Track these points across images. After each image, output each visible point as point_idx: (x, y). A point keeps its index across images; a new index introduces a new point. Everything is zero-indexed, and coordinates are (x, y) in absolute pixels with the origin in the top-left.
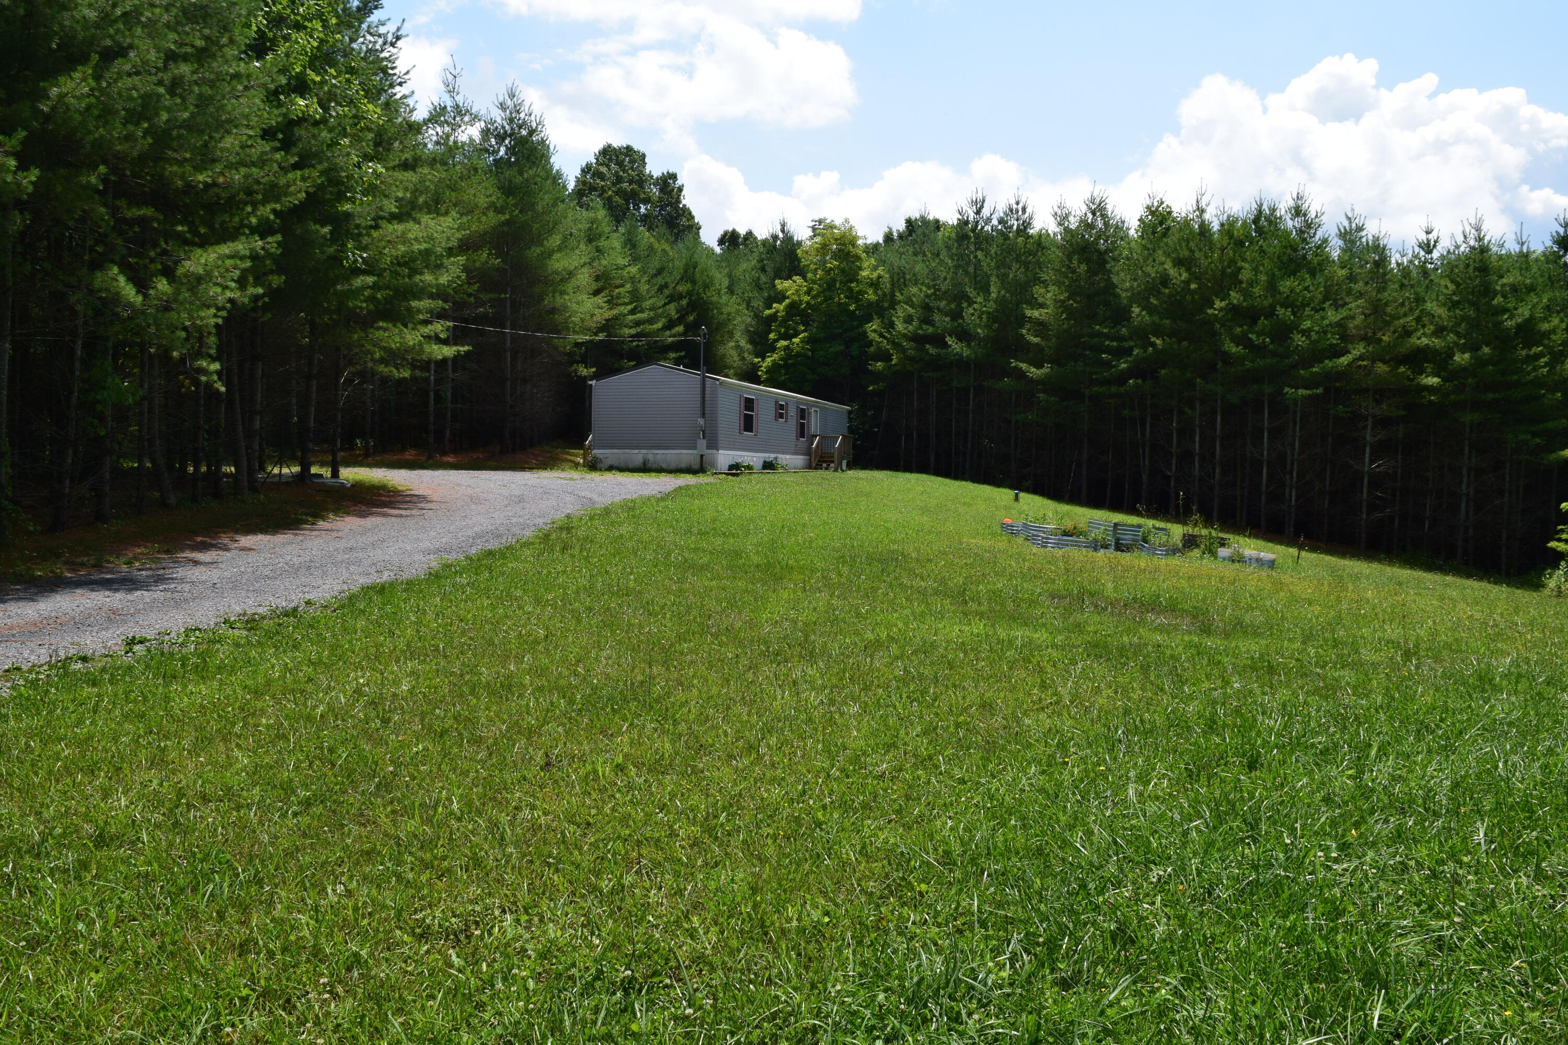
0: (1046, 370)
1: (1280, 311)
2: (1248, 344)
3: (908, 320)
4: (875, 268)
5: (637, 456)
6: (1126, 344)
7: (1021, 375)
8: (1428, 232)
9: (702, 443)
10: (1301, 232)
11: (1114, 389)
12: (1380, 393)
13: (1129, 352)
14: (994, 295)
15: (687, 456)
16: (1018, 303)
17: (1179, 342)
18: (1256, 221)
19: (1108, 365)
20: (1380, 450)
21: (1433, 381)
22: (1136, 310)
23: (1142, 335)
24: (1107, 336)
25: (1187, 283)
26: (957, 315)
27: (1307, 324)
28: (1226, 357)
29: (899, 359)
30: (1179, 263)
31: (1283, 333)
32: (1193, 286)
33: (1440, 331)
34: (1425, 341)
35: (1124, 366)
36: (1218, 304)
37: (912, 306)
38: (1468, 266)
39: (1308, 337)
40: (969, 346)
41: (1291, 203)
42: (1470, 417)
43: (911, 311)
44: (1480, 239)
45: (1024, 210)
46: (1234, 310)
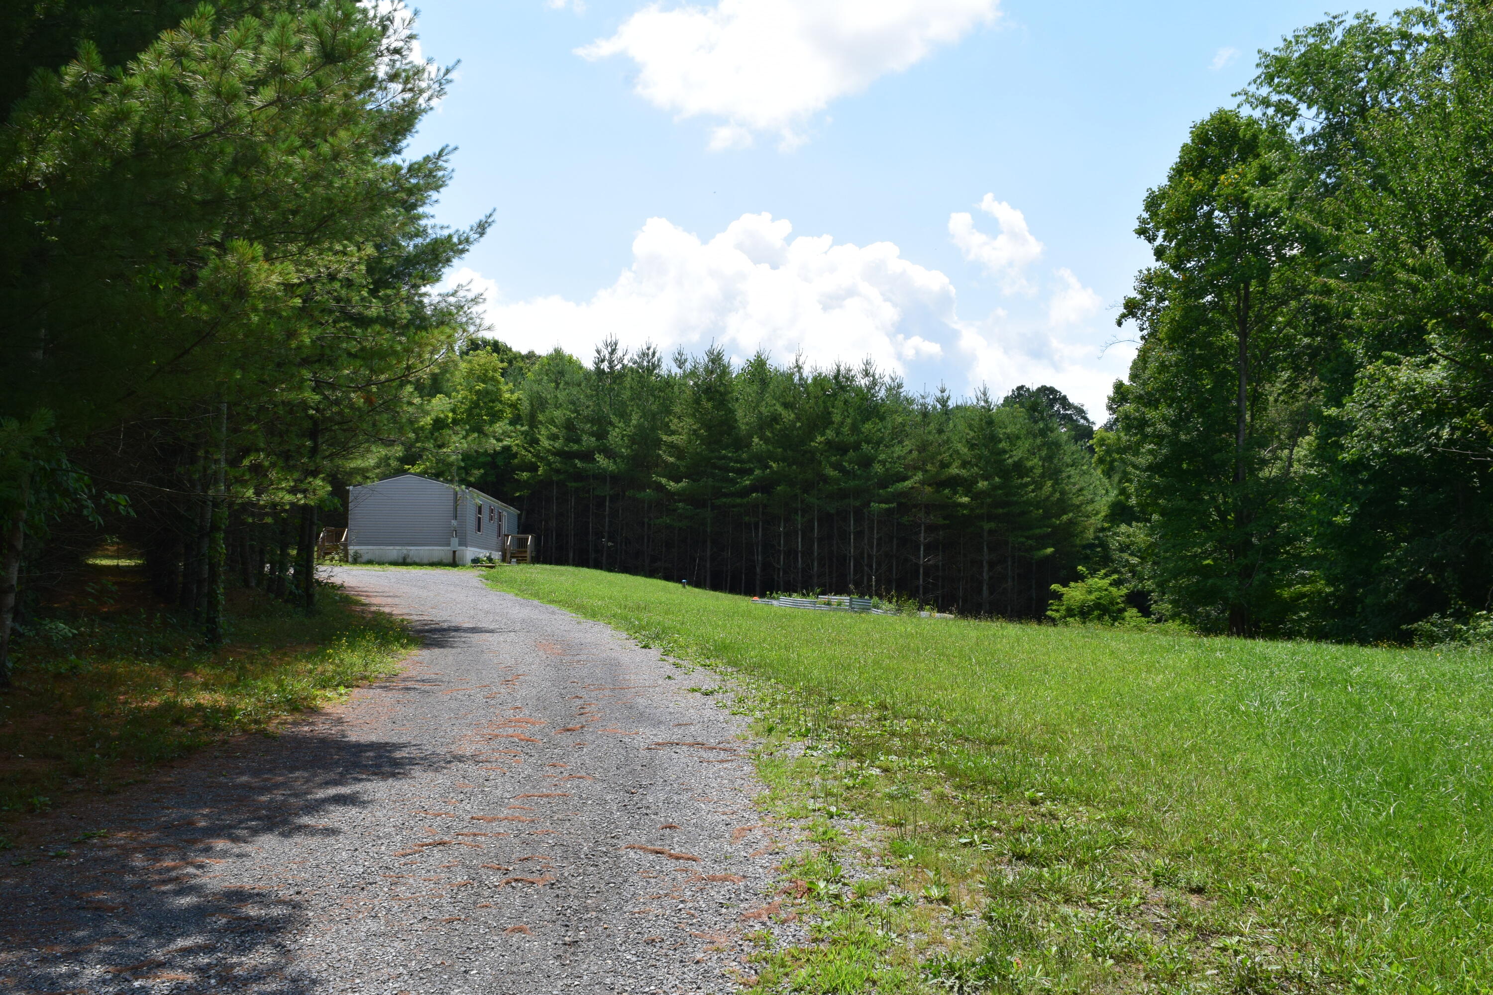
0: (684, 484)
1: (864, 446)
2: (842, 470)
3: (553, 437)
4: (512, 392)
5: (394, 552)
6: (747, 466)
7: (660, 487)
8: (943, 391)
9: (455, 541)
10: (869, 388)
11: (738, 501)
12: (929, 508)
13: (750, 471)
14: (634, 422)
15: (439, 552)
16: (654, 429)
17: (789, 465)
18: (836, 377)
19: (733, 481)
20: (929, 548)
21: (965, 500)
22: (756, 440)
23: (761, 460)
24: (731, 459)
25: (794, 423)
26: (601, 435)
27: (882, 457)
28: (825, 479)
29: (545, 470)
30: (786, 405)
31: (867, 462)
32: (798, 424)
33: (964, 464)
34: (956, 471)
35: (748, 482)
36: (819, 439)
37: (556, 426)
38: (981, 420)
39: (884, 465)
40: (615, 462)
41: (863, 367)
42: (987, 526)
43: (554, 430)
44: (986, 401)
45: (654, 354)
46: (828, 443)
